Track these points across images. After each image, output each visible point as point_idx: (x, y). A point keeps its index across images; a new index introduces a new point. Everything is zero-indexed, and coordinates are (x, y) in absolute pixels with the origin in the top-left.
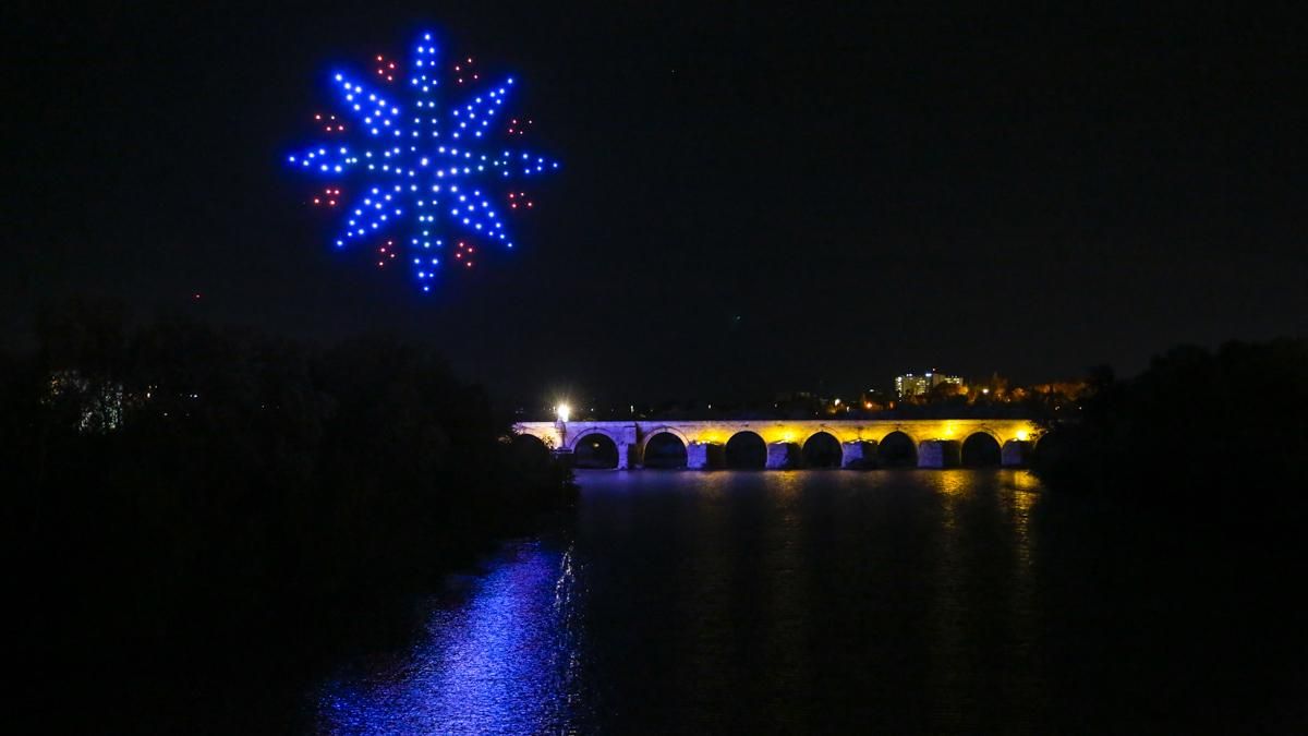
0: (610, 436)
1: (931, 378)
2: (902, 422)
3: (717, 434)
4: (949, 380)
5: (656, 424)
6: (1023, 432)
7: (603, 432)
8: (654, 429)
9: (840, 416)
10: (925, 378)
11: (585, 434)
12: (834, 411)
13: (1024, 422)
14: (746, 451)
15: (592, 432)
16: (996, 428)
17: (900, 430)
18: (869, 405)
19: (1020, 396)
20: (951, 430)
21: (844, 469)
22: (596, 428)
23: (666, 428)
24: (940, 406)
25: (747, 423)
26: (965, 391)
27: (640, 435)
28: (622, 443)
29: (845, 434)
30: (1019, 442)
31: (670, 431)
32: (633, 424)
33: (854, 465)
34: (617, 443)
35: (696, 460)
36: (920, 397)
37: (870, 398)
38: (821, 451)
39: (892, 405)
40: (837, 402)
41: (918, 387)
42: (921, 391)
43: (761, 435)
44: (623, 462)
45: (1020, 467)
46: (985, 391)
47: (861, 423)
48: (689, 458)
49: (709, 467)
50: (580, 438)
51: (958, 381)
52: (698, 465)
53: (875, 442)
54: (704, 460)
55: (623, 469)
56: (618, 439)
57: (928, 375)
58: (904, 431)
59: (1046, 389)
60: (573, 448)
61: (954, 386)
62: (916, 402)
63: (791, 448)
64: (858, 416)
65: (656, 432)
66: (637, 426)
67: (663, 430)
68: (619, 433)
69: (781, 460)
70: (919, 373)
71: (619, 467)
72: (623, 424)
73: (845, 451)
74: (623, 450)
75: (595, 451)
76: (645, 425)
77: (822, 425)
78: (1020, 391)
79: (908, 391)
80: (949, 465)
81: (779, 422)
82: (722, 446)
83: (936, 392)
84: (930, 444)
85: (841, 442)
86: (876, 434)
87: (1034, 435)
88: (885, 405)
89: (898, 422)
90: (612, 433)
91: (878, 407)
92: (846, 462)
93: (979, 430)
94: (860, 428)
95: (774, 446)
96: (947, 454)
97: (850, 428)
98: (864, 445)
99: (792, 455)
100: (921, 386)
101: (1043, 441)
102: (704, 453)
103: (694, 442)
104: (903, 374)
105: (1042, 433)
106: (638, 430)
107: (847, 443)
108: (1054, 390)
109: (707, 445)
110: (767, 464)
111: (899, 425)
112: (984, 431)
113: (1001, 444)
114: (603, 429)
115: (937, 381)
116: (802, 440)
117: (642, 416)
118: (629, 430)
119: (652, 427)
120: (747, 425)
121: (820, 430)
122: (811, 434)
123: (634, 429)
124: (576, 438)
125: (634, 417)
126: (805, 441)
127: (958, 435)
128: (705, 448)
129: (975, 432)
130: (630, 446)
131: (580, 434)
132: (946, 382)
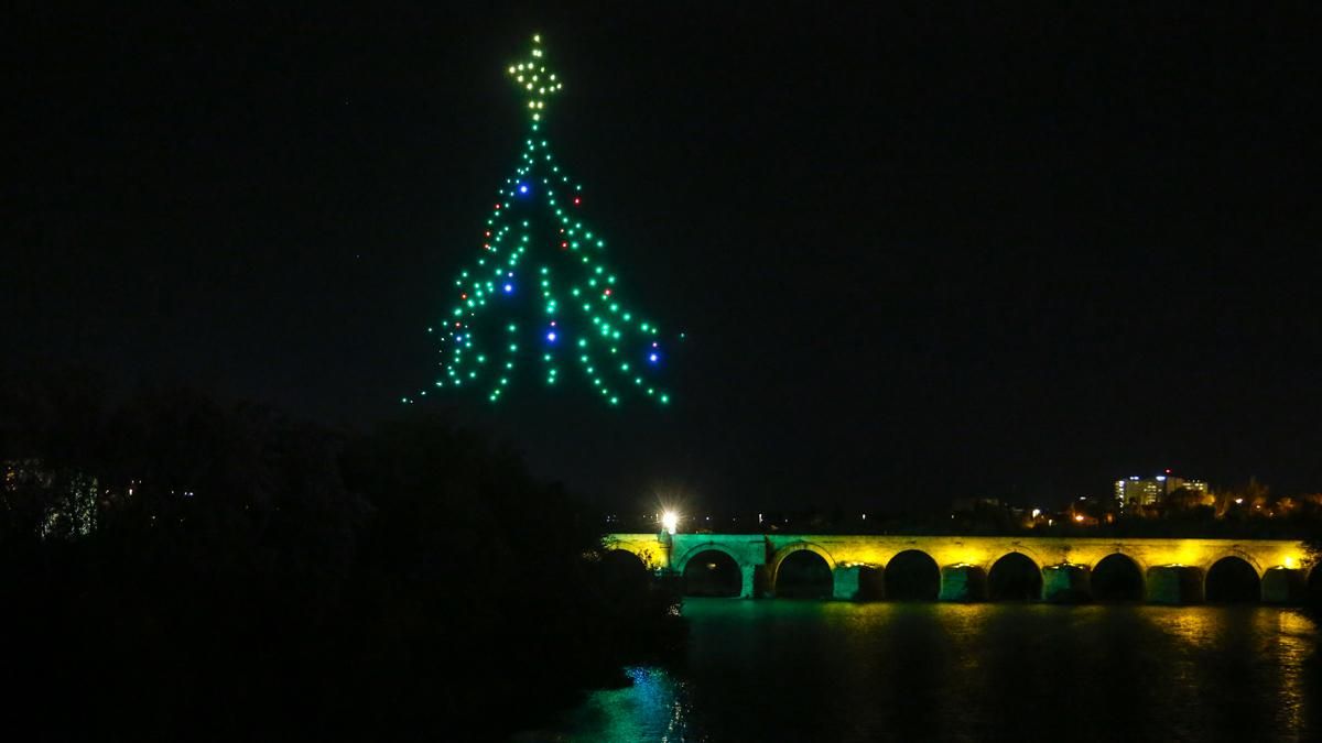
0: (731, 554)
1: (1165, 482)
2: (1124, 542)
3: (873, 554)
4: (1188, 486)
5: (792, 539)
6: (1290, 557)
7: (721, 549)
8: (789, 545)
9: (1040, 532)
10: (1155, 482)
11: (698, 550)
12: (1031, 525)
13: (1293, 544)
14: (913, 576)
15: (704, 548)
16: (1255, 550)
17: (1121, 552)
18: (1079, 518)
19: (1288, 508)
20: (1190, 553)
21: (1044, 602)
22: (712, 543)
23: (806, 544)
24: (1176, 521)
25: (913, 539)
26: (1211, 500)
27: (771, 553)
28: (747, 563)
29: (1046, 556)
30: (1286, 571)
31: (811, 548)
32: (762, 538)
33: (1057, 598)
34: (740, 564)
35: (844, 588)
36: (1148, 508)
37: (1081, 508)
38: (1012, 578)
39: (1110, 518)
40: (1036, 512)
41: (1146, 494)
42: (1150, 500)
43: (929, 553)
44: (748, 588)
45: (1289, 606)
46: (1239, 501)
47: (1067, 542)
48: (836, 585)
49: (861, 597)
50: (691, 555)
51: (1201, 487)
52: (847, 595)
53: (1087, 567)
54: (855, 587)
55: (747, 598)
56: (741, 557)
57: (1160, 478)
58: (1126, 554)
60: (681, 569)
61: (1197, 493)
62: (1143, 514)
63: (972, 573)
64: (1064, 533)
65: (792, 550)
66: (767, 541)
67: (802, 548)
68: (743, 551)
69: (959, 588)
70: (1147, 476)
71: (743, 594)
72: (746, 539)
73: (1047, 580)
74: (748, 573)
75: (710, 573)
76: (778, 540)
77: (1016, 544)
78: (1288, 503)
79: (1132, 500)
80: (1187, 600)
81: (958, 539)
82: (880, 568)
83: (1169, 500)
84: (1161, 571)
85: (1041, 566)
86: (1086, 556)
87: (1307, 562)
88: (1101, 517)
89: (1118, 542)
90: (733, 550)
91: (1092, 521)
92: (1047, 593)
93: (1231, 554)
94: (1067, 549)
95: (950, 570)
96: (1182, 584)
97: (1053, 548)
98: (1074, 572)
99: (972, 582)
100: (1150, 493)
102: (856, 577)
103: (843, 563)
104: (1125, 477)
105: (1317, 558)
106: (768, 545)
107: (1048, 568)
109: (860, 568)
110: (942, 593)
111: (1119, 545)
112: (1237, 555)
113: (1261, 573)
114: (722, 544)
115: (1172, 487)
116: (988, 562)
117: (774, 527)
118: (756, 546)
119: (786, 543)
120: (913, 543)
121: (1012, 550)
122: (1002, 553)
123: (763, 545)
124: (685, 556)
125: (763, 530)
126: (992, 564)
127: (1200, 560)
128: (857, 571)
129: (1224, 556)
130: (758, 568)
131: (691, 550)
132: (1184, 488)
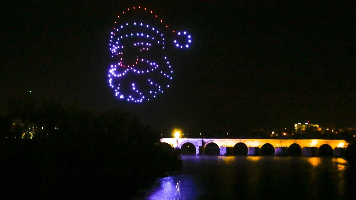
0: (193, 143)
2: (297, 140)
3: (231, 143)
4: (314, 126)
5: (209, 140)
6: (341, 144)
7: (190, 142)
9: (274, 138)
10: (305, 125)
11: (185, 143)
12: (272, 136)
13: (343, 141)
14: (240, 149)
15: (187, 142)
16: (332, 142)
17: (296, 143)
18: (285, 134)
19: (341, 131)
20: (315, 143)
21: (276, 156)
22: (188, 141)
24: (311, 134)
25: (241, 139)
26: (320, 129)
27: (203, 143)
28: (197, 146)
29: (276, 144)
30: (340, 148)
31: (214, 142)
32: (201, 139)
33: (279, 155)
34: (195, 146)
35: (223, 152)
36: (303, 131)
37: (285, 132)
38: (267, 149)
39: (293, 134)
40: (273, 133)
41: (303, 128)
42: (304, 129)
43: (246, 144)
44: (197, 152)
45: (341, 157)
46: (328, 129)
47: (281, 140)
48: (220, 152)
49: (227, 155)
50: (183, 144)
51: (317, 126)
52: (223, 154)
53: (287, 147)
54: (225, 152)
55: (197, 155)
56: (196, 144)
57: (306, 124)
58: (297, 143)
59: (351, 129)
60: (180, 147)
61: (316, 127)
62: (302, 133)
63: (256, 149)
64: (281, 137)
65: (209, 142)
66: (202, 140)
67: (211, 142)
69: (252, 152)
70: (303, 123)
71: (196, 154)
72: (197, 140)
73: (276, 150)
74: (197, 148)
75: (188, 148)
76: (205, 140)
77: (268, 141)
78: (341, 130)
79: (299, 129)
80: (314, 155)
81: (252, 139)
82: (232, 148)
83: (309, 129)
84: (306, 148)
85: (274, 147)
86: (287, 143)
87: (346, 145)
88: (291, 134)
89: (295, 140)
90: (194, 143)
91: (288, 135)
92: (276, 154)
93: (325, 143)
94: (281, 142)
95: (251, 148)
96: (313, 151)
97: (278, 142)
98: (283, 148)
99: (256, 151)
100: (304, 128)
101: (349, 148)
102: (226, 150)
103: (222, 146)
104: (297, 124)
105: (349, 145)
106: (203, 141)
107: (277, 147)
108: (354, 129)
110: (248, 153)
111: (295, 141)
112: (327, 144)
113: (333, 148)
114: (191, 141)
115: (309, 126)
116: (260, 146)
117: (204, 137)
118: (200, 141)
119: (207, 141)
120: (241, 141)
121: (267, 143)
122: (264, 144)
123: (201, 141)
124: (182, 144)
125: (201, 137)
126: (261, 146)
127: (317, 145)
128: (226, 148)
129: (323, 144)
130: (200, 147)
131: (183, 142)
132: (313, 126)
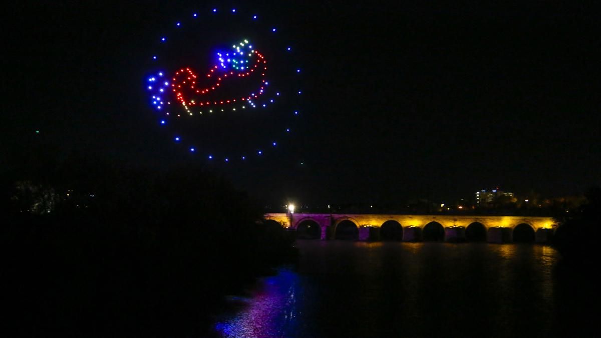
0: (317, 222)
1: (496, 193)
2: (479, 217)
3: (375, 222)
4: (506, 194)
5: (342, 216)
6: (547, 224)
9: (444, 213)
10: (492, 193)
11: (304, 220)
12: (440, 210)
13: (549, 218)
14: (392, 231)
15: (307, 219)
16: (533, 221)
17: (478, 221)
18: (461, 207)
19: (547, 204)
20: (506, 222)
21: (446, 242)
22: (309, 217)
23: (348, 218)
24: (500, 208)
25: (392, 216)
26: (515, 200)
27: (333, 221)
28: (323, 226)
29: (448, 224)
30: (546, 229)
31: (350, 219)
32: (329, 215)
33: (451, 240)
34: (320, 226)
35: (363, 236)
36: (490, 203)
37: (461, 203)
38: (433, 232)
39: (473, 208)
40: (442, 205)
41: (488, 198)
42: (490, 200)
43: (400, 223)
44: (323, 236)
45: (546, 244)
46: (527, 201)
47: (456, 217)
48: (360, 235)
49: (370, 240)
50: (300, 222)
51: (511, 194)
52: (364, 239)
53: (463, 228)
54: (368, 235)
55: (323, 240)
56: (321, 223)
57: (494, 191)
58: (480, 222)
59: (562, 200)
60: (296, 228)
61: (509, 197)
62: (487, 206)
63: (416, 230)
64: (454, 214)
65: (342, 220)
66: (331, 216)
67: (346, 219)
68: (321, 221)
69: (410, 236)
70: (489, 190)
71: (322, 238)
72: (324, 215)
73: (447, 233)
74: (323, 229)
75: (308, 229)
76: (336, 216)
77: (434, 218)
78: (547, 202)
79: (482, 200)
80: (505, 241)
81: (410, 216)
82: (378, 228)
83: (498, 199)
84: (494, 229)
85: (444, 227)
86: (463, 223)
87: (554, 225)
88: (470, 207)
89: (477, 217)
90: (317, 220)
91: (466, 209)
92: (447, 239)
93: (523, 222)
94: (455, 220)
95: (407, 229)
96: (504, 235)
97: (450, 219)
98: (458, 229)
99: (416, 234)
100: (490, 197)
102: (368, 232)
103: (363, 226)
104: (480, 190)
105: (559, 224)
106: (332, 218)
107: (448, 228)
108: (567, 200)
109: (370, 228)
110: (403, 238)
111: (477, 218)
112: (525, 223)
113: (535, 230)
114: (313, 218)
115: (499, 194)
116: (422, 225)
117: (335, 211)
118: (327, 218)
119: (339, 217)
120: (392, 217)
121: (432, 220)
122: (428, 222)
123: (330, 218)
124: (298, 222)
125: (330, 211)
126: (424, 226)
127: (511, 225)
128: (368, 229)
129: (520, 223)
130: (328, 227)
131: (300, 220)
132: (504, 195)
